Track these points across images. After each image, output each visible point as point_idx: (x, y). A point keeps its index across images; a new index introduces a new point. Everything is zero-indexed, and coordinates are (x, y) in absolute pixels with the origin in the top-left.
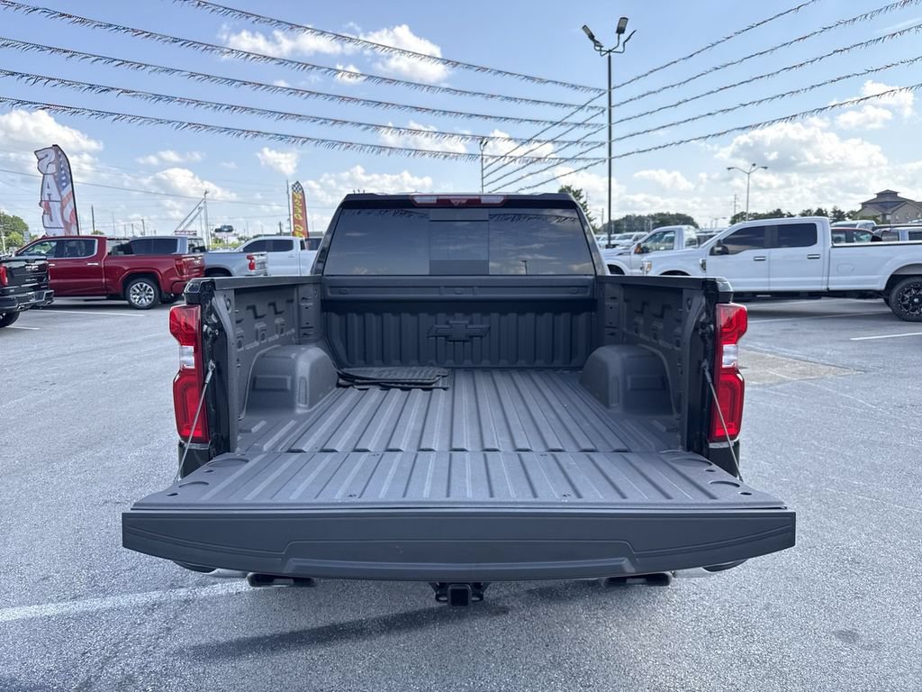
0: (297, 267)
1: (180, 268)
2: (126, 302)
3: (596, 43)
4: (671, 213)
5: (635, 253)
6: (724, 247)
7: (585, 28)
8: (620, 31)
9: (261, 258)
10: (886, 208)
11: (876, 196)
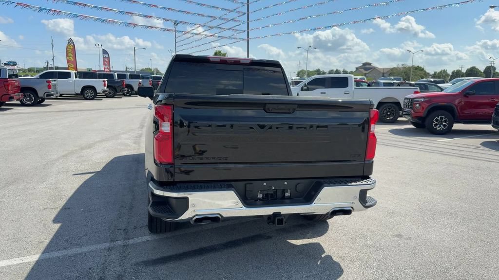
0: (73, 88)
6: (308, 87)
9: (54, 82)
10: (366, 71)
11: (362, 65)
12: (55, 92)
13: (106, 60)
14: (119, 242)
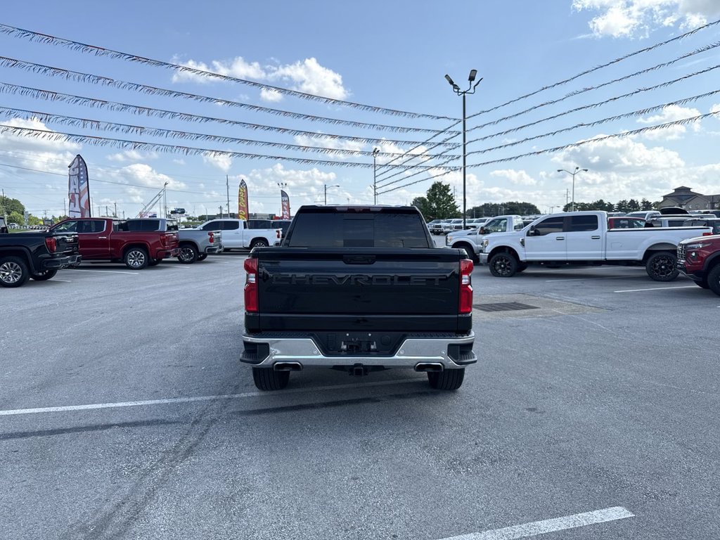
0: (240, 241)
1: (163, 241)
2: (125, 265)
3: (455, 87)
4: (519, 202)
5: (480, 233)
6: (537, 231)
7: (447, 76)
8: (472, 79)
9: (218, 234)
10: (682, 200)
11: (674, 191)
12: (218, 247)
13: (286, 204)
14: (226, 396)
